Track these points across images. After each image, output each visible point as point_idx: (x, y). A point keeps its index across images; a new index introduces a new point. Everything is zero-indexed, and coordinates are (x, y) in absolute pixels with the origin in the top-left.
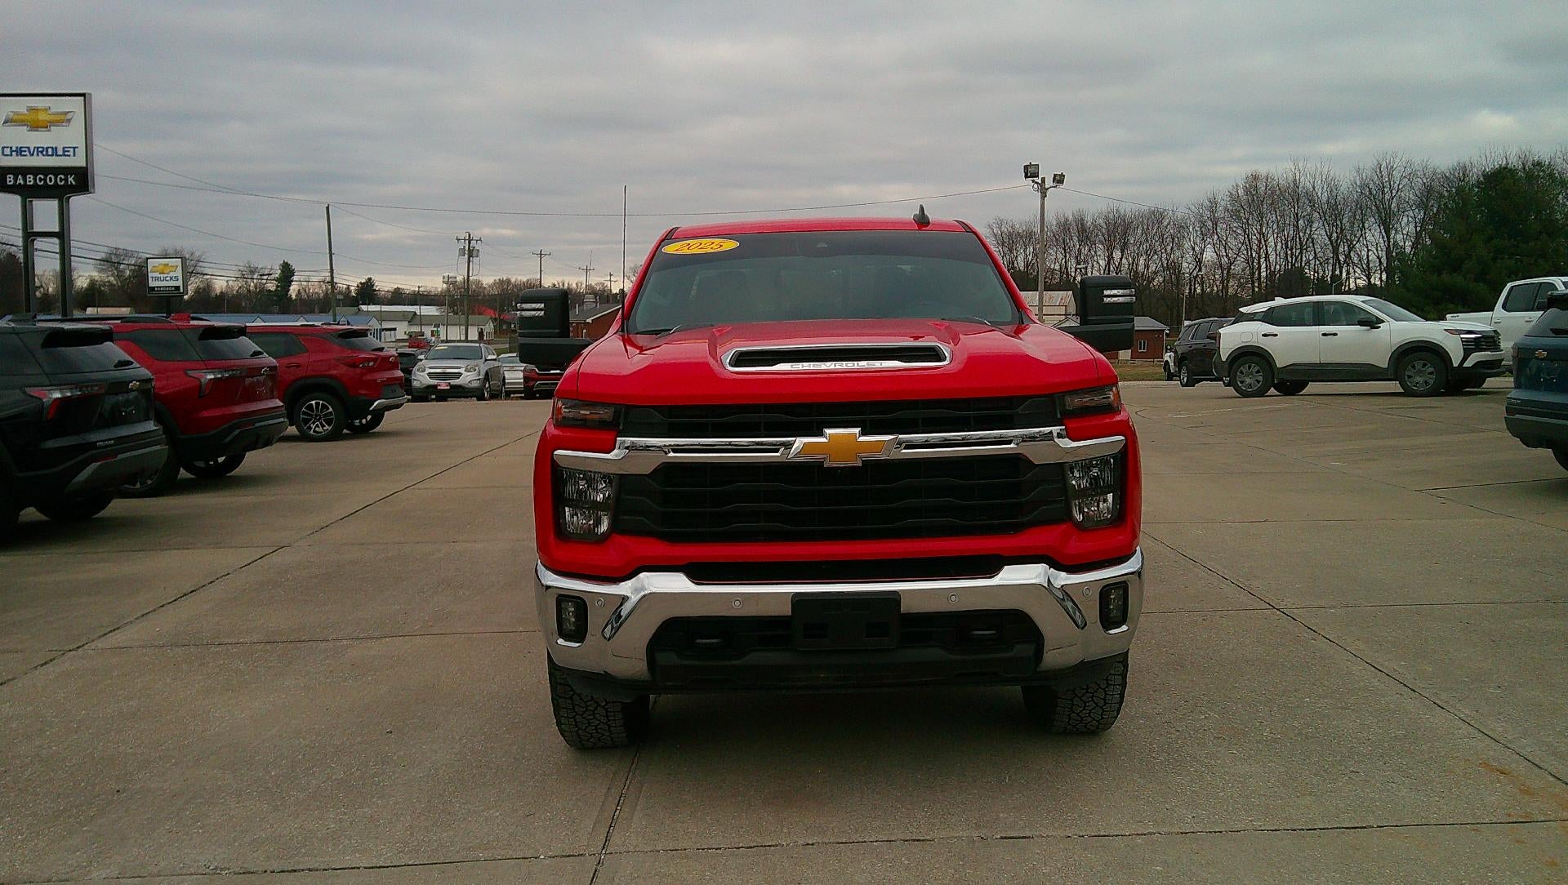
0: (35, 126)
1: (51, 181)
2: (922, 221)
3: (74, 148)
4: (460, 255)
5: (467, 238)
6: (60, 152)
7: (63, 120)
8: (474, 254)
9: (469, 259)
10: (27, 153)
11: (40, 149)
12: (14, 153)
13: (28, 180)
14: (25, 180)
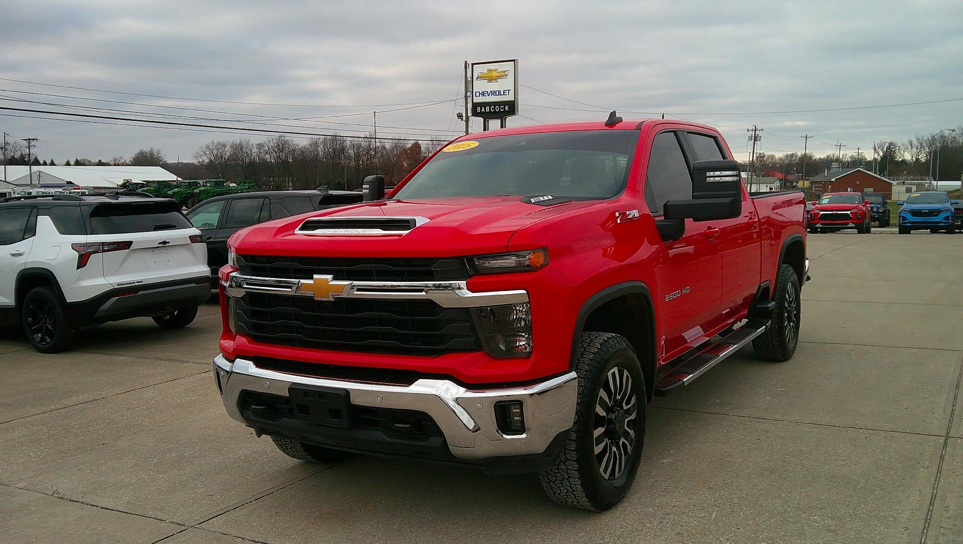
0: (491, 80)
1: (497, 109)
2: (613, 120)
3: (509, 90)
4: (749, 140)
5: (754, 129)
6: (502, 93)
7: (503, 75)
8: (758, 139)
9: (754, 142)
10: (487, 95)
11: (493, 92)
12: (481, 95)
13: (487, 109)
14: (485, 109)
